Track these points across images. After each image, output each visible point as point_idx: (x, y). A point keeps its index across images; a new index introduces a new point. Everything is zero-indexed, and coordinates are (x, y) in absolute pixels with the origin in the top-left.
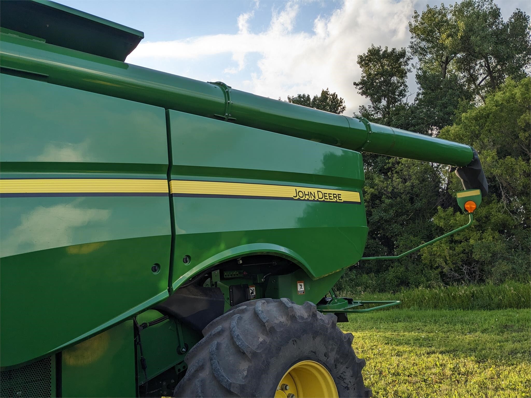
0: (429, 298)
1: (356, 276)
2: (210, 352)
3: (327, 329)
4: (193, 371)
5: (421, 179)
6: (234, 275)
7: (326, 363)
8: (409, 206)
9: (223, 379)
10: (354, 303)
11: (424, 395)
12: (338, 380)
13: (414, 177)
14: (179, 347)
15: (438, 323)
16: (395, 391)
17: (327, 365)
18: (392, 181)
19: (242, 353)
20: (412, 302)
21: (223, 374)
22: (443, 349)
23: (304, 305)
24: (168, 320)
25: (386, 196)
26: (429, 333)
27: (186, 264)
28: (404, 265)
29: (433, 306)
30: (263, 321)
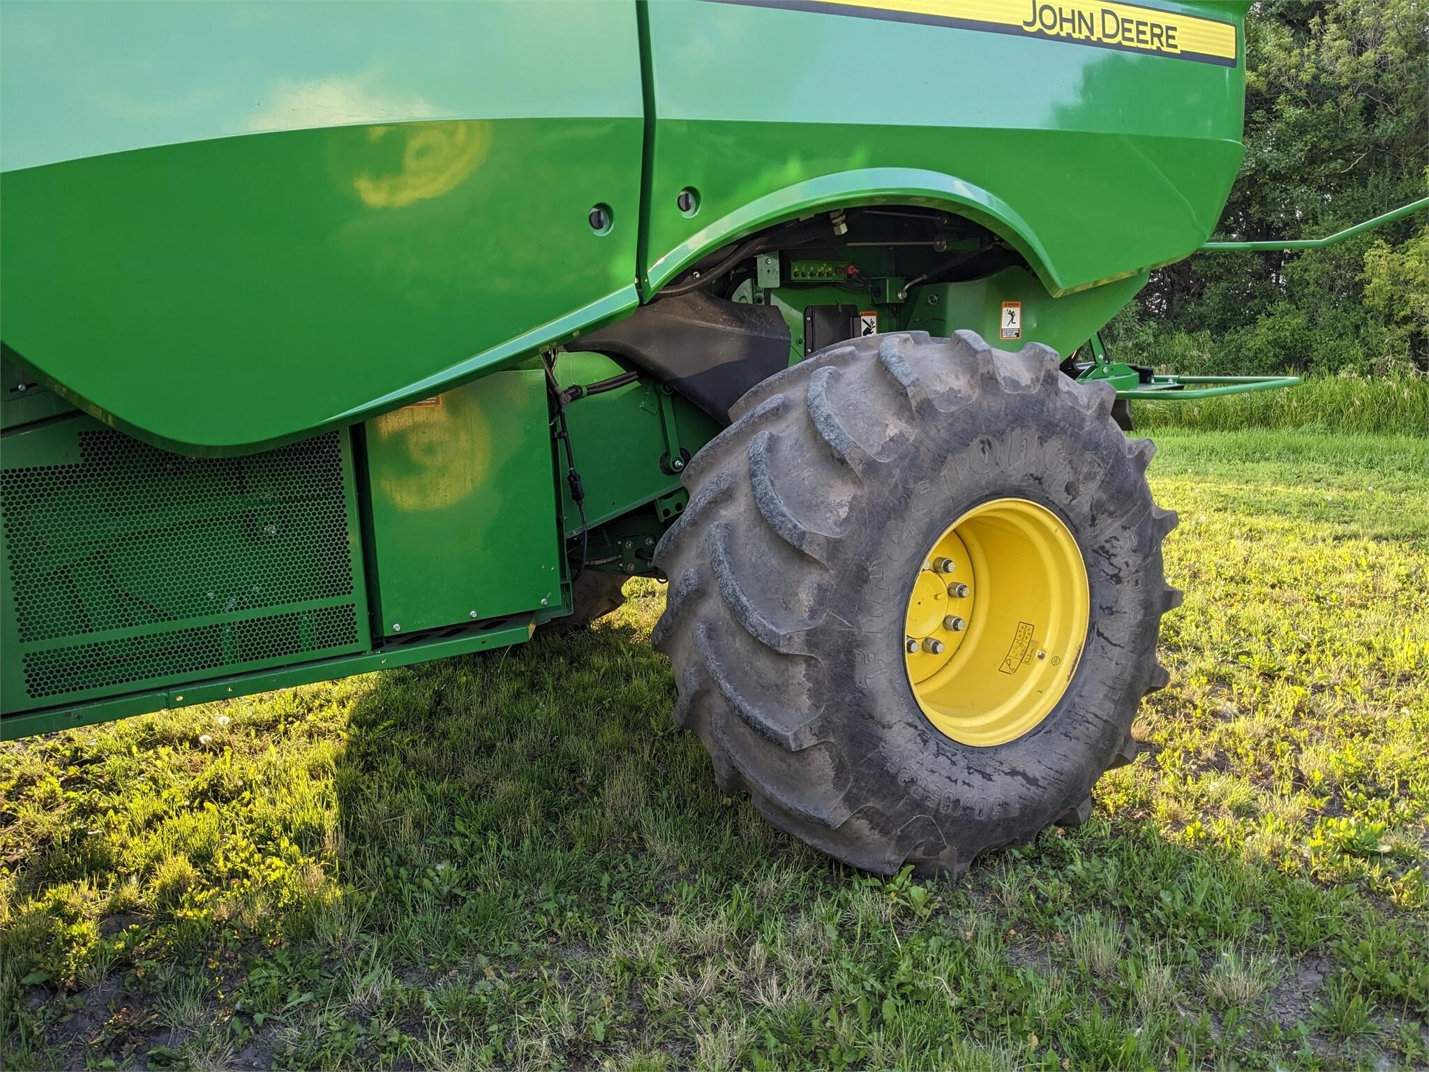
0: (1363, 404)
1: (1156, 336)
2: (750, 458)
3: (1083, 420)
4: (703, 502)
5: (1414, 42)
6: (821, 274)
7: (1067, 511)
8: (1357, 131)
9: (782, 522)
10: (1157, 380)
11: (1314, 630)
12: (1095, 556)
13: (1393, 34)
14: (667, 455)
15: (1378, 468)
16: (1232, 616)
17: (1071, 515)
18: (1319, 46)
19: (839, 460)
20: (1310, 412)
21: (785, 510)
22: (1379, 530)
23: (1023, 351)
24: (636, 384)
25: (1289, 97)
26: (1346, 490)
27: (687, 215)
28: (1304, 311)
29: (1372, 425)
30: (900, 383)
